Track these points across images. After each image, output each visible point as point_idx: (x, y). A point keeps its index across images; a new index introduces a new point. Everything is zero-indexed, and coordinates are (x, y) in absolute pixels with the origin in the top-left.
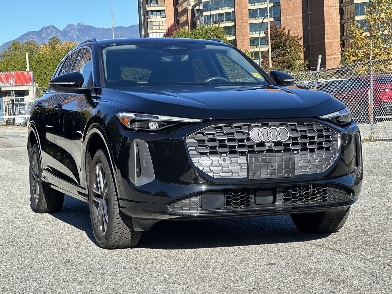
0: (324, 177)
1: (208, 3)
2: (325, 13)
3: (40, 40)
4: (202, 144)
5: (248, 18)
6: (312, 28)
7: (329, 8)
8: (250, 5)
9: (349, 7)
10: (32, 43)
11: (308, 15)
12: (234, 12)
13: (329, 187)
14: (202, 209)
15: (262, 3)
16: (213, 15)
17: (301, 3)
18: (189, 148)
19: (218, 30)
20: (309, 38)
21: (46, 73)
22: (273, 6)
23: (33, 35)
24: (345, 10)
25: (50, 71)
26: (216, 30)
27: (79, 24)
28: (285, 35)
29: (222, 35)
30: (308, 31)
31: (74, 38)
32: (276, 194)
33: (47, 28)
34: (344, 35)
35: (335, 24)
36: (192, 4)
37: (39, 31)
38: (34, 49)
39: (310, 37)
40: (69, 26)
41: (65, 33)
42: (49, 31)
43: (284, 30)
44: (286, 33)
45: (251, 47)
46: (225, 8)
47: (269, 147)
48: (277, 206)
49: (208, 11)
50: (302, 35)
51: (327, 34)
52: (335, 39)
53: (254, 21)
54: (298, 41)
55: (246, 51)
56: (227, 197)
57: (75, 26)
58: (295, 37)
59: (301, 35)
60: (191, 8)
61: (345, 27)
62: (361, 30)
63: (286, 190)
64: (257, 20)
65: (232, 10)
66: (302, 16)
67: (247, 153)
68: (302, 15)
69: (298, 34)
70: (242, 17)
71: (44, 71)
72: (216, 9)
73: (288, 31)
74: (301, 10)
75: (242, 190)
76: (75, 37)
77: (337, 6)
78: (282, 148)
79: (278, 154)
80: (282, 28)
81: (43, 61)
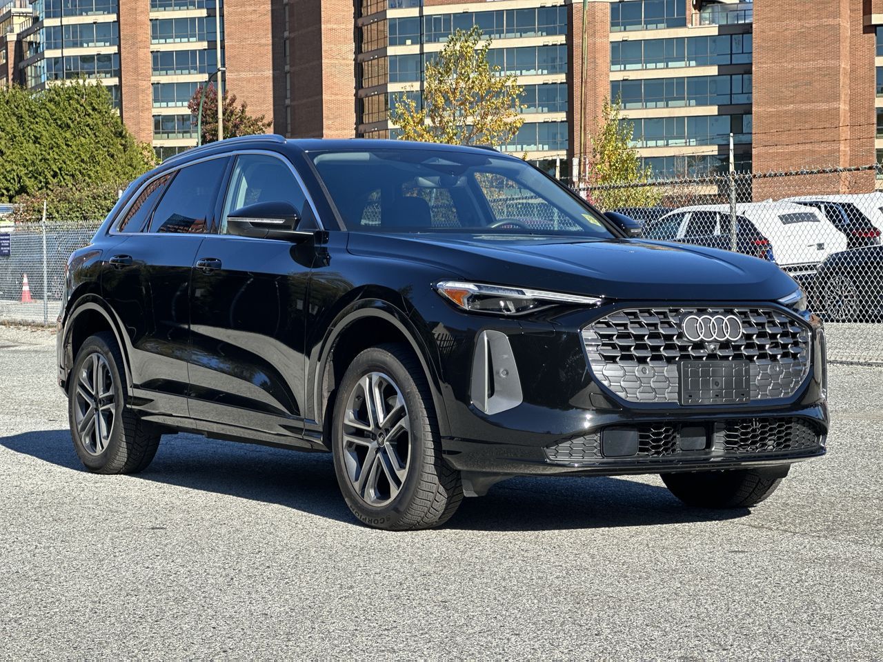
0: (791, 404)
1: (57, 28)
2: (323, 72)
4: (606, 341)
5: (151, 70)
6: (295, 103)
7: (332, 61)
8: (156, 41)
9: (375, 62)
11: (286, 73)
12: (118, 55)
14: (603, 456)
15: (183, 40)
16: (68, 58)
17: (270, 47)
18: (588, 349)
19: (98, 94)
20: (287, 124)
22: (207, 48)
24: (366, 68)
26: (93, 94)
28: (236, 115)
29: (106, 107)
30: (284, 110)
32: (713, 433)
34: (363, 123)
35: (345, 98)
36: (17, 30)
39: (289, 121)
43: (233, 102)
44: (237, 110)
45: (158, 135)
46: (98, 44)
47: (713, 351)
48: (713, 454)
49: (56, 48)
50: (272, 116)
51: (328, 118)
52: (345, 129)
53: (164, 79)
54: (264, 129)
55: (145, 145)
56: (641, 437)
58: (256, 120)
59: (270, 117)
60: (15, 39)
61: (366, 105)
62: (415, 115)
63: (730, 425)
64: (170, 77)
65: (114, 49)
66: (271, 75)
67: (677, 359)
68: (271, 72)
69: (264, 113)
70: (137, 67)
72: (75, 45)
73: (243, 106)
74: (271, 63)
75: (667, 424)
77: (351, 60)
78: (729, 352)
79: (725, 363)
80: (229, 98)
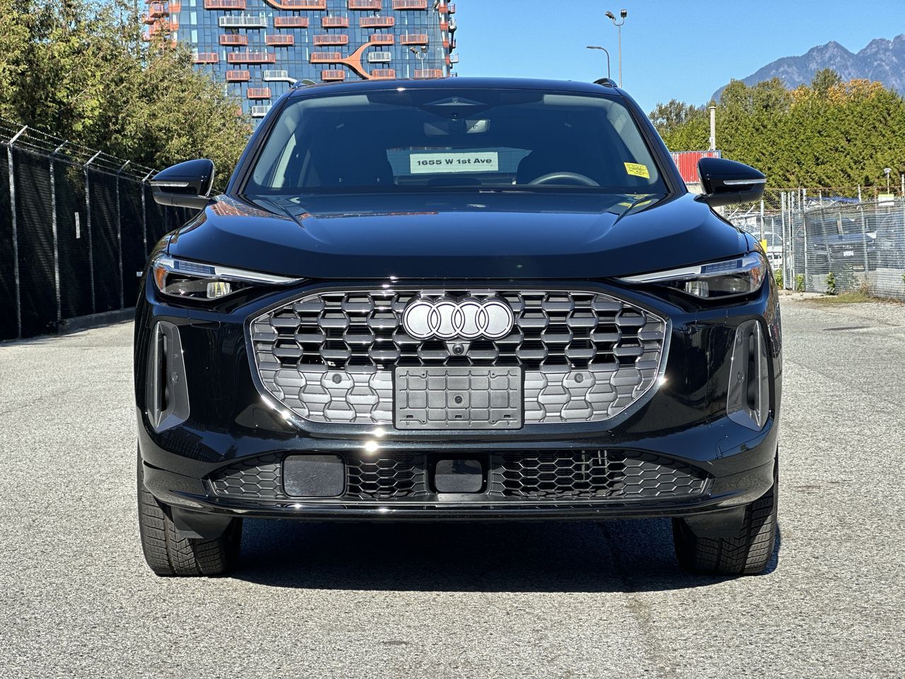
3: (804, 78)
10: (774, 84)
13: (629, 458)
21: (773, 155)
23: (789, 66)
25: (783, 151)
27: (898, 37)
31: (885, 71)
33: (821, 50)
37: (803, 56)
38: (777, 100)
40: (875, 44)
41: (863, 60)
42: (827, 55)
57: (889, 42)
71: (770, 149)
76: (888, 68)
81: (769, 127)
